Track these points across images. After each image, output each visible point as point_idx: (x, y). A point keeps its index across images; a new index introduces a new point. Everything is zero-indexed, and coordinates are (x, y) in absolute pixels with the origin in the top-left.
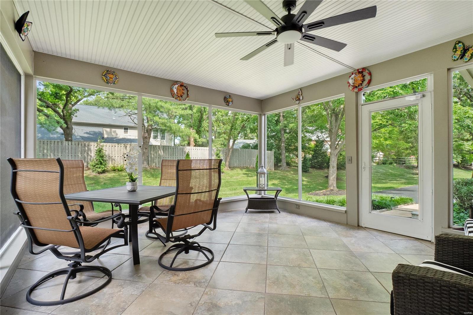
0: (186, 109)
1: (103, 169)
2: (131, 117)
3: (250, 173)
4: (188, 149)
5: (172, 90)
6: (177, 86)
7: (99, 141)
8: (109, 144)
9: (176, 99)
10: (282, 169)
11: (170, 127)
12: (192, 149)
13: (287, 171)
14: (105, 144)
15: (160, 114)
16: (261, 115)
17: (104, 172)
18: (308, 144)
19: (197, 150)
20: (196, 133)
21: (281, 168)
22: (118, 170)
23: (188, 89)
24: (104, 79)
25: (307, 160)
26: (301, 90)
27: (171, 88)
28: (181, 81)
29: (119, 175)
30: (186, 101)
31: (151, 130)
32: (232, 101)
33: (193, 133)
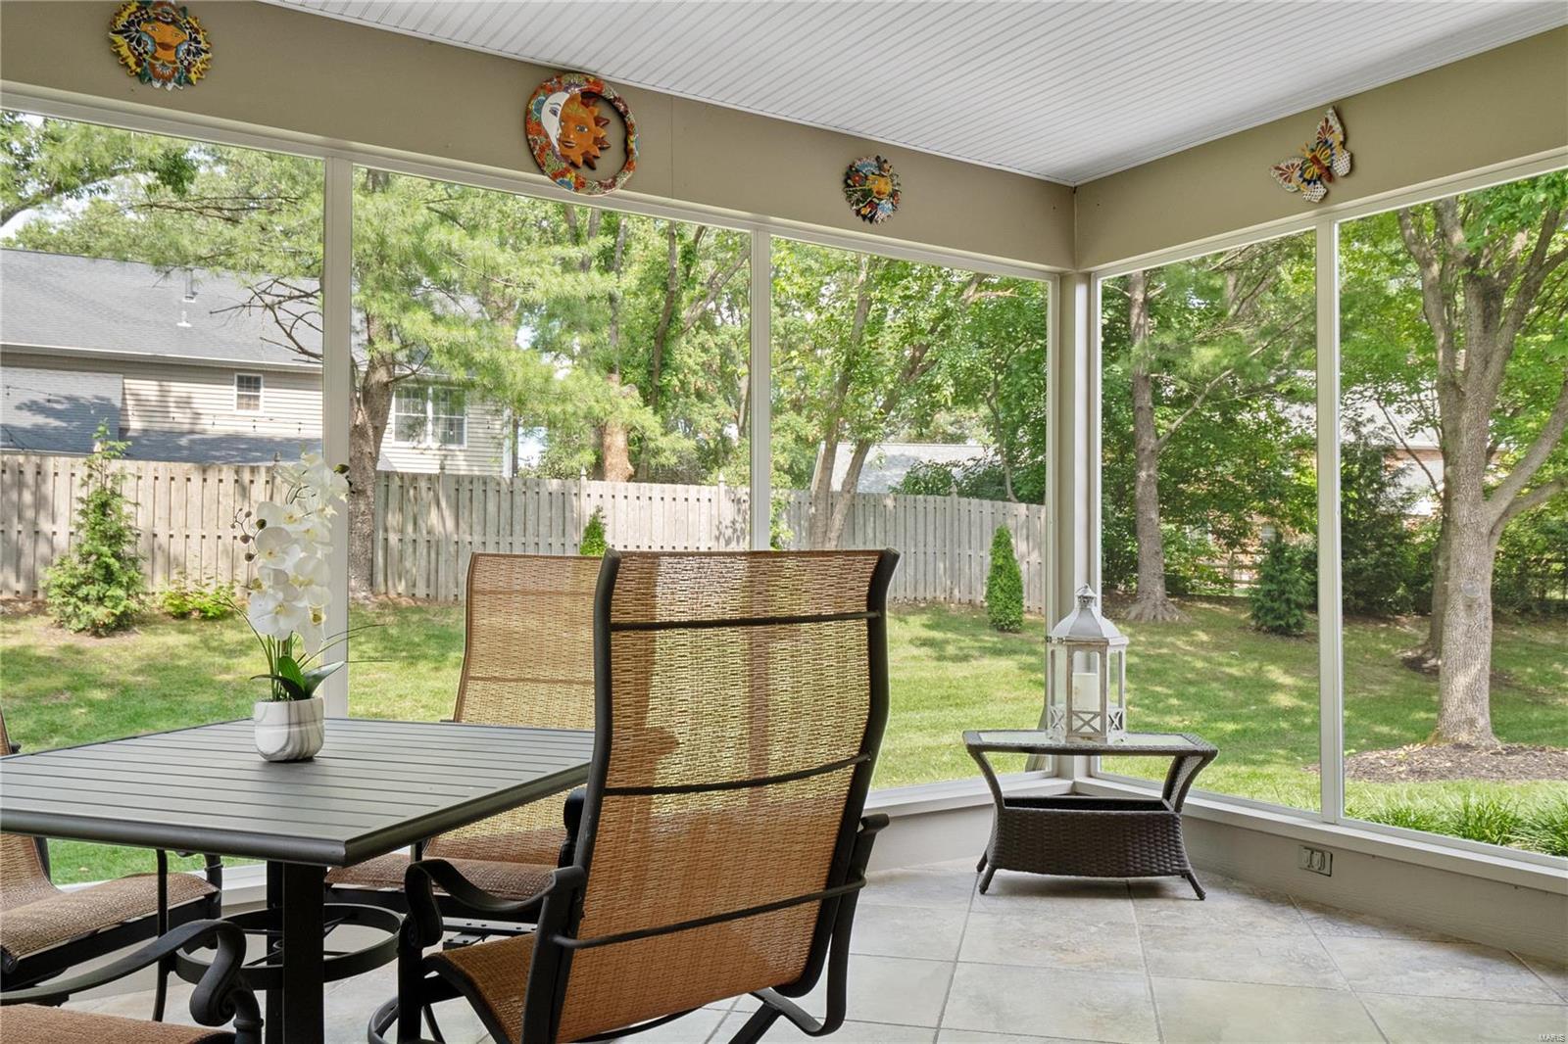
0: (584, 266)
1: (121, 608)
2: (281, 314)
3: (949, 635)
4: (595, 496)
5: (530, 125)
6: (560, 98)
7: (98, 447)
8: (153, 464)
9: (554, 177)
10: (1139, 617)
11: (495, 370)
12: (620, 498)
13: (1171, 628)
14: (130, 466)
15: (438, 295)
16: (1063, 281)
17: (123, 623)
18: (1298, 469)
19: (644, 501)
20: (647, 403)
21: (1135, 610)
22: (205, 617)
23: (631, 118)
24: (125, 51)
25: (1290, 560)
26: (1338, 114)
27: (528, 112)
28: (591, 66)
29: (205, 642)
30: (617, 191)
31: (386, 384)
32: (893, 195)
33: (624, 404)
